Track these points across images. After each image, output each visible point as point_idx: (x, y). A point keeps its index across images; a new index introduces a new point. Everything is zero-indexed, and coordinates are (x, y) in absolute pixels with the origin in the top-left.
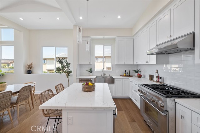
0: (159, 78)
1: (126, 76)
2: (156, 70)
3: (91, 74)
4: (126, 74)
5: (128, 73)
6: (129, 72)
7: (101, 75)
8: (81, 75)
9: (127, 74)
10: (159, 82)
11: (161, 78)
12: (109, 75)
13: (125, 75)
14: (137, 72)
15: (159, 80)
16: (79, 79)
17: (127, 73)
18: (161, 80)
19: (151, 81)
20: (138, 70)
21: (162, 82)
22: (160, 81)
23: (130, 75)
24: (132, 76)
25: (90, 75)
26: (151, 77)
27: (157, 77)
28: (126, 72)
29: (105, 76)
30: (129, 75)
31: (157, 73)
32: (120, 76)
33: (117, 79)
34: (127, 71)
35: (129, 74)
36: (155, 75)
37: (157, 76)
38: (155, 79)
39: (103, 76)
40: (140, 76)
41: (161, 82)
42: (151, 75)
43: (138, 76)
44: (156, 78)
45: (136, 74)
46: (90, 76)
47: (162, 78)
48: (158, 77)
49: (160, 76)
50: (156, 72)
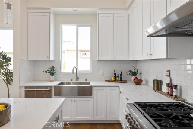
0: (172, 88)
1: (115, 81)
2: (168, 71)
3: (53, 77)
4: (115, 77)
5: (120, 76)
6: (121, 74)
7: (72, 80)
8: (34, 80)
9: (117, 79)
10: (172, 95)
11: (176, 87)
12: (86, 80)
13: (113, 79)
14: (134, 74)
15: (172, 92)
16: (26, 87)
17: (117, 75)
18: (177, 92)
19: (157, 92)
20: (136, 71)
21: (179, 95)
22: (174, 94)
23: (123, 79)
24: (125, 82)
25: (51, 79)
26: (158, 84)
27: (168, 85)
28: (115, 74)
29: (79, 81)
30: (121, 80)
31: (169, 76)
32: (106, 81)
33: (96, 88)
34: (118, 73)
35: (121, 78)
36: (166, 80)
37: (169, 82)
38: (165, 89)
39: (74, 81)
40: (138, 82)
41: (176, 96)
42: (157, 81)
43: (135, 82)
44: (167, 88)
45: (133, 78)
46: (51, 81)
47: (178, 87)
48: (172, 86)
49: (175, 83)
50: (167, 76)
